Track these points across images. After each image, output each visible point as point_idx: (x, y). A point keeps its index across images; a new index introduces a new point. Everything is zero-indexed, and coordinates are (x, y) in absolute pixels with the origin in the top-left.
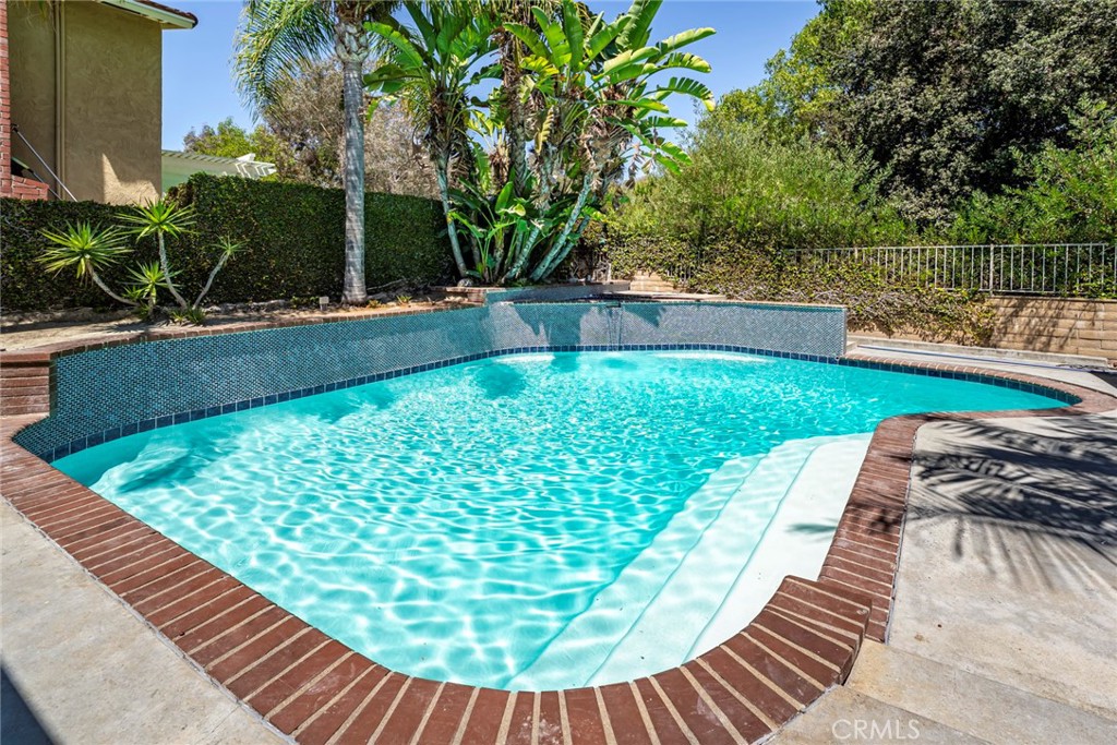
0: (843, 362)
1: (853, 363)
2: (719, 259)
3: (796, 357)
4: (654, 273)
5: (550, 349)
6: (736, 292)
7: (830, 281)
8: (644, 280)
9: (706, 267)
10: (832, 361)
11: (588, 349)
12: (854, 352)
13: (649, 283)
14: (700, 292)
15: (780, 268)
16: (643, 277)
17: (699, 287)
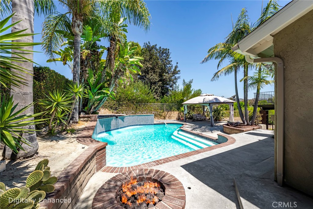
0: (154, 124)
1: (155, 124)
2: (124, 105)
3: (147, 125)
4: (106, 109)
5: (105, 132)
6: (128, 113)
7: (145, 110)
8: (104, 111)
9: (120, 107)
10: (153, 124)
11: (113, 130)
12: (155, 123)
13: (105, 112)
14: (120, 114)
15: (136, 107)
16: (103, 110)
17: (119, 112)
